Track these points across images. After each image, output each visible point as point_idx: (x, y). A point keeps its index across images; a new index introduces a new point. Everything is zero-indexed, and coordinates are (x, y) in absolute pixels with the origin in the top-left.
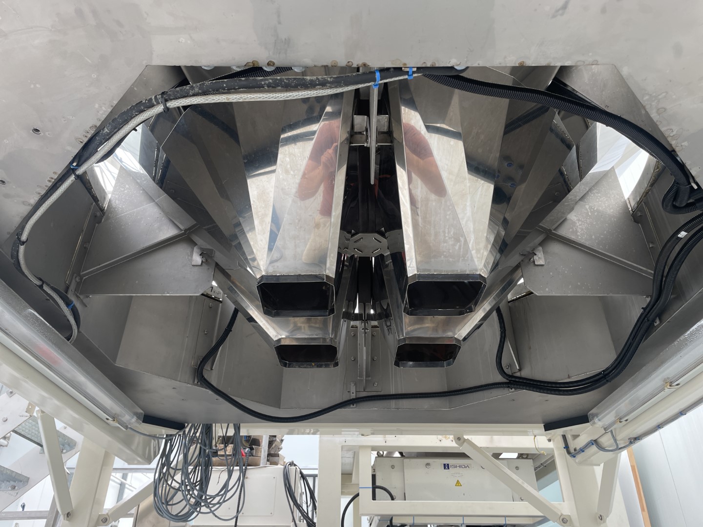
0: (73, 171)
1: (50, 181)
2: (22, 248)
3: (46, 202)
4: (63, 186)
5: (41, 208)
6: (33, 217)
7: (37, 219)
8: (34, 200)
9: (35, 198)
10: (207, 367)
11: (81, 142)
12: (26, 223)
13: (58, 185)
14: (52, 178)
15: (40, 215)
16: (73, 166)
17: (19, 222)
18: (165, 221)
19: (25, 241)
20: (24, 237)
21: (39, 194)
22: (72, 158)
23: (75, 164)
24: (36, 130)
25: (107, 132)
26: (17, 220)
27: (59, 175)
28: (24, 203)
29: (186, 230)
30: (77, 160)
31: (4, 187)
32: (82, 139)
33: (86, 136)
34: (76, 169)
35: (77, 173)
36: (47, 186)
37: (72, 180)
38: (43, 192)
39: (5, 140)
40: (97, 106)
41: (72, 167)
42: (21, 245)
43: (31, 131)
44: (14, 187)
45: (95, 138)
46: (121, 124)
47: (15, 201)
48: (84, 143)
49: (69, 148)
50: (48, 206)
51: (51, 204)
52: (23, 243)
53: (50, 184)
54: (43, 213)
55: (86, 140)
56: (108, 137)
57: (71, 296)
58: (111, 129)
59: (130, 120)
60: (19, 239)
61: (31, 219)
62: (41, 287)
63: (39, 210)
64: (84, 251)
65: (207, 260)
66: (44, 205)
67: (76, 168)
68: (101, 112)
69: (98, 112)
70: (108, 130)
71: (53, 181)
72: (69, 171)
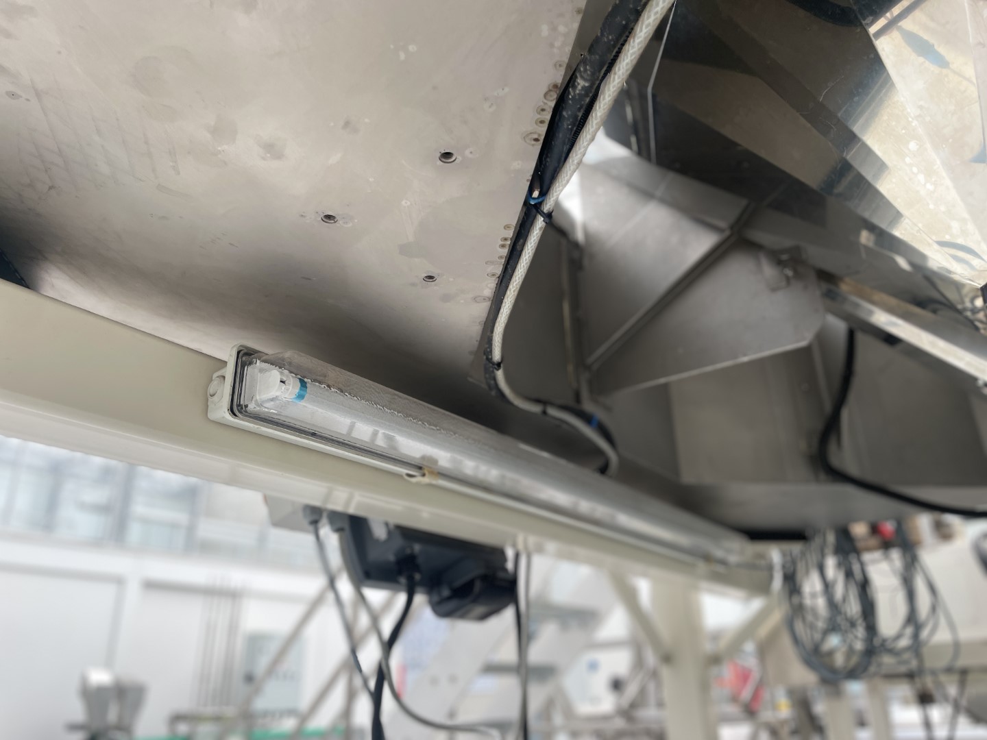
0: (538, 207)
1: (503, 246)
2: (500, 374)
3: (511, 287)
4: (529, 246)
5: (505, 300)
6: (499, 319)
7: (506, 322)
8: (488, 288)
9: (489, 285)
10: (832, 447)
11: (536, 140)
12: (492, 331)
13: (518, 248)
14: (506, 239)
15: (509, 312)
16: (534, 199)
17: (480, 332)
18: (686, 225)
19: (500, 361)
20: (497, 355)
21: (493, 275)
22: (529, 183)
23: (536, 194)
24: (447, 155)
25: (584, 88)
26: (476, 330)
27: (515, 228)
28: (475, 299)
29: (732, 227)
30: (537, 184)
31: (436, 285)
32: (535, 133)
33: (542, 122)
34: (540, 203)
35: (545, 211)
36: (501, 257)
37: (540, 229)
38: (498, 270)
39: (403, 202)
40: (545, 30)
41: (532, 202)
42: (498, 370)
43: (439, 163)
44: (451, 279)
45: (561, 115)
46: (614, 46)
47: (462, 301)
48: (542, 138)
49: (517, 165)
50: (516, 293)
51: (518, 287)
52: (499, 365)
53: (505, 252)
54: (511, 307)
55: (543, 130)
56: (588, 100)
57: (588, 406)
58: (593, 74)
59: (636, 20)
60: (489, 360)
61: (497, 325)
62: (544, 413)
63: (503, 304)
64: (579, 324)
65: (795, 271)
66: (508, 292)
67: (540, 200)
68: (557, 44)
69: (552, 45)
70: (585, 80)
71: (509, 242)
72: (530, 210)
